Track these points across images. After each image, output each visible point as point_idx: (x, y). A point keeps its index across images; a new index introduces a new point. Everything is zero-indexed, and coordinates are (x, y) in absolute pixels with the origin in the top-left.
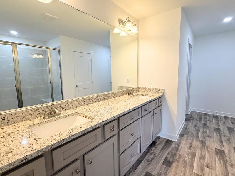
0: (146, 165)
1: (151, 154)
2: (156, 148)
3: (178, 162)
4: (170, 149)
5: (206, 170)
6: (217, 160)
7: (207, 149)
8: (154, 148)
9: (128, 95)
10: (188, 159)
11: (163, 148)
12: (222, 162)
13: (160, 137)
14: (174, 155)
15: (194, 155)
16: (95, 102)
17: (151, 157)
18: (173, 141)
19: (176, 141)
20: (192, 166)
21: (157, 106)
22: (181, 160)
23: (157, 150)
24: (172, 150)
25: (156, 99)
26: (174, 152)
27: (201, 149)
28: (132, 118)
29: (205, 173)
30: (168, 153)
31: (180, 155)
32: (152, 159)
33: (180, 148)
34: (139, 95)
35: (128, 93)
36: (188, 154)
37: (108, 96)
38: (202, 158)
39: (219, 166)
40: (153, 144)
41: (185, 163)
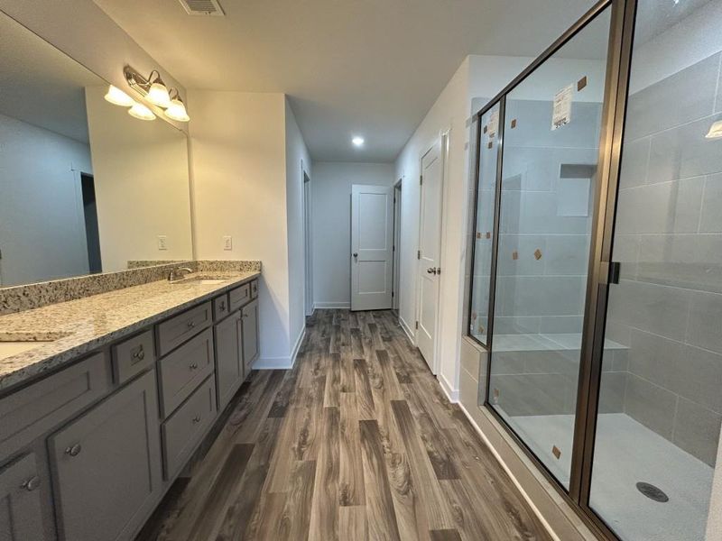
0: (232, 433)
1: (242, 409)
2: (250, 393)
3: (298, 401)
4: (282, 386)
5: (343, 395)
6: (356, 375)
7: (343, 366)
8: (246, 396)
9: (169, 279)
10: (313, 392)
11: (265, 390)
12: (362, 376)
13: (258, 371)
14: (290, 393)
15: (322, 381)
16: (54, 301)
17: (243, 413)
18: (286, 370)
19: (291, 367)
20: (321, 399)
21: (248, 299)
22: (302, 398)
23: (253, 397)
24: (285, 385)
25: (245, 284)
26: (288, 388)
27: (334, 367)
28: (190, 326)
29: (340, 401)
30: (279, 394)
31: (300, 391)
32: (245, 417)
33: (299, 377)
34: (199, 279)
35: (167, 276)
36: (313, 382)
37: (101, 283)
38: (336, 380)
39: (358, 383)
40: (245, 388)
41: (310, 398)
